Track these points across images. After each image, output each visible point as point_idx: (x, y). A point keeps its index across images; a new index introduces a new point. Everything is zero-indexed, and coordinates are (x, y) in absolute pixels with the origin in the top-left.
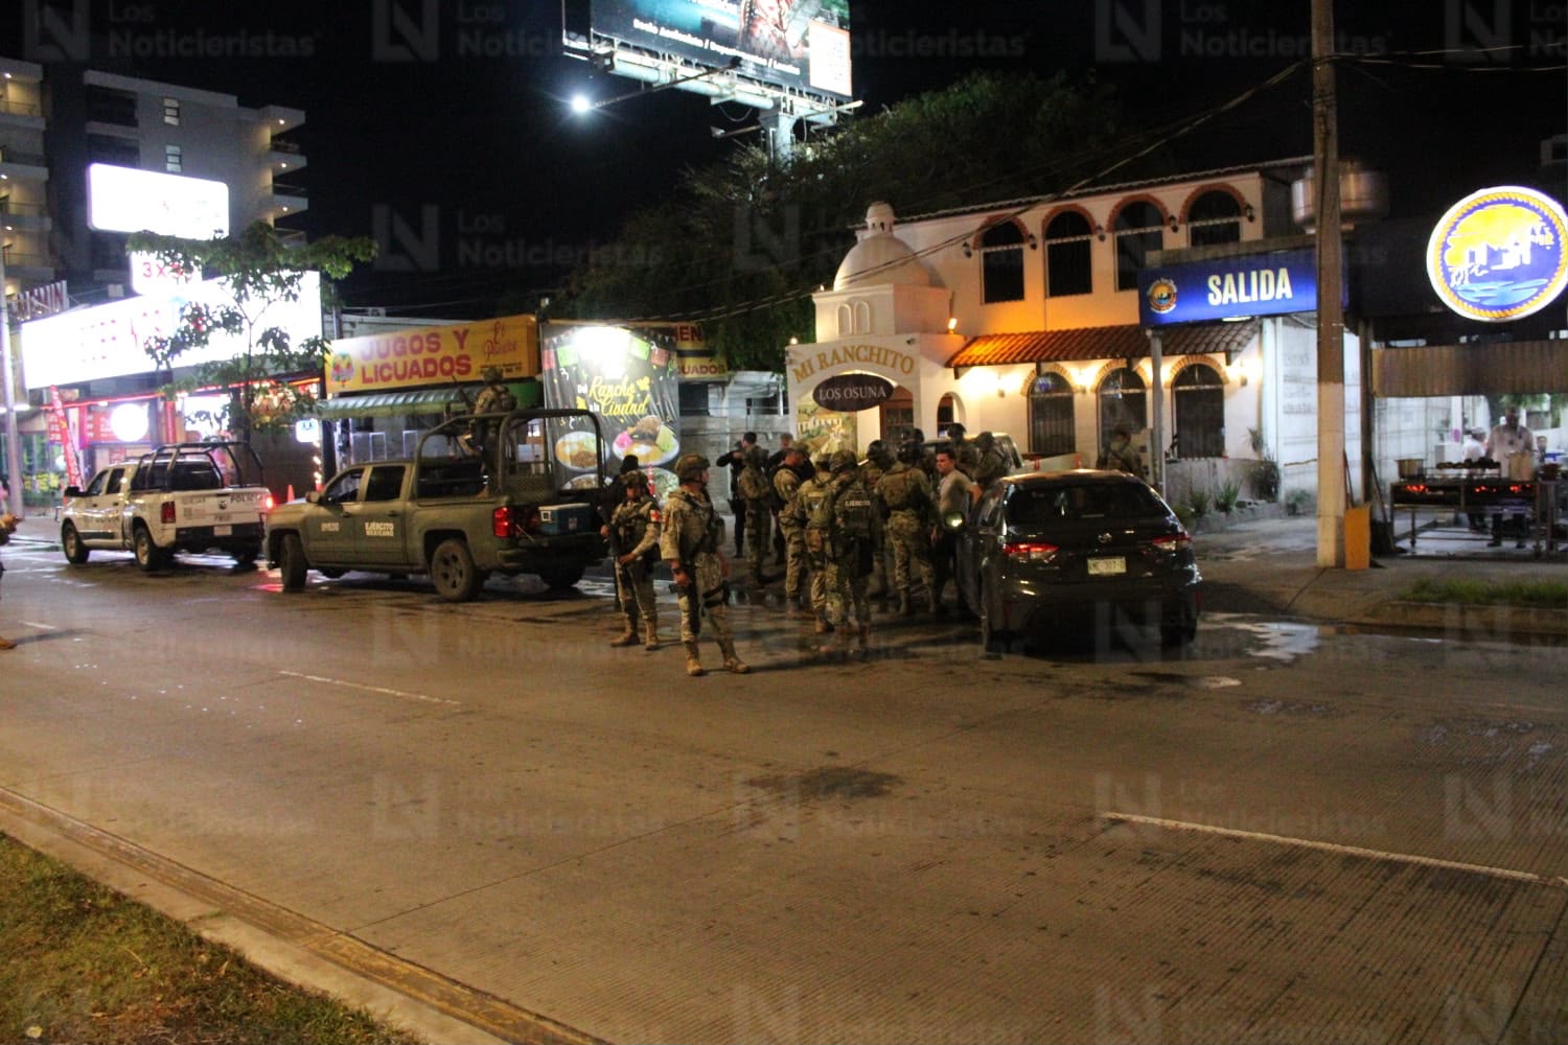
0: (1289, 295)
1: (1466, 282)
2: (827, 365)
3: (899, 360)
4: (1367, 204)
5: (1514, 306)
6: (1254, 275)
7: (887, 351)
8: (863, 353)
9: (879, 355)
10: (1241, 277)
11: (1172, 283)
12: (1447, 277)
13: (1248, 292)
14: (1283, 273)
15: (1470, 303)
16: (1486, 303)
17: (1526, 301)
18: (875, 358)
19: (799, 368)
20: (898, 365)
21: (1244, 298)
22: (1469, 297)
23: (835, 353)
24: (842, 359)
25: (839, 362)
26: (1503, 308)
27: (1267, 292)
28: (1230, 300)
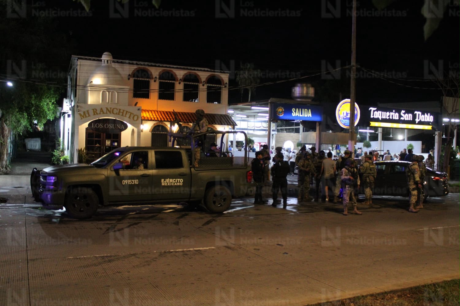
0: (311, 116)
1: (342, 119)
2: (97, 114)
3: (132, 116)
4: (313, 96)
6: (303, 110)
7: (127, 112)
8: (115, 111)
9: (123, 113)
10: (300, 110)
11: (283, 108)
12: (339, 117)
13: (302, 114)
14: (310, 110)
15: (343, 124)
16: (345, 124)
18: (121, 114)
19: (82, 114)
20: (131, 118)
21: (301, 116)
23: (101, 109)
24: (105, 112)
25: (104, 113)
27: (306, 115)
28: (297, 115)
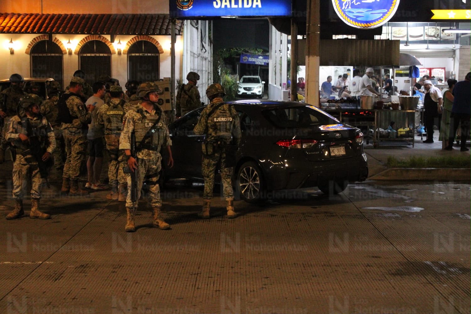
0: (260, 6)
1: (350, 7)
5: (372, 21)
13: (237, 2)
15: (351, 18)
16: (359, 19)
17: (377, 20)
21: (234, 6)
22: (351, 15)
26: (367, 22)
27: (248, 4)
28: (226, 6)
